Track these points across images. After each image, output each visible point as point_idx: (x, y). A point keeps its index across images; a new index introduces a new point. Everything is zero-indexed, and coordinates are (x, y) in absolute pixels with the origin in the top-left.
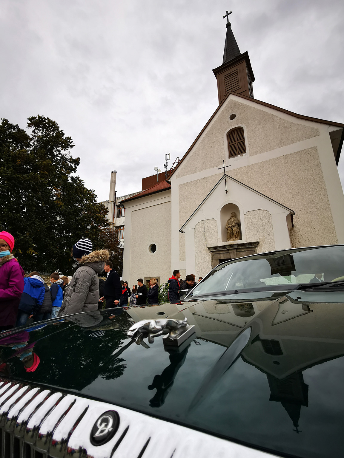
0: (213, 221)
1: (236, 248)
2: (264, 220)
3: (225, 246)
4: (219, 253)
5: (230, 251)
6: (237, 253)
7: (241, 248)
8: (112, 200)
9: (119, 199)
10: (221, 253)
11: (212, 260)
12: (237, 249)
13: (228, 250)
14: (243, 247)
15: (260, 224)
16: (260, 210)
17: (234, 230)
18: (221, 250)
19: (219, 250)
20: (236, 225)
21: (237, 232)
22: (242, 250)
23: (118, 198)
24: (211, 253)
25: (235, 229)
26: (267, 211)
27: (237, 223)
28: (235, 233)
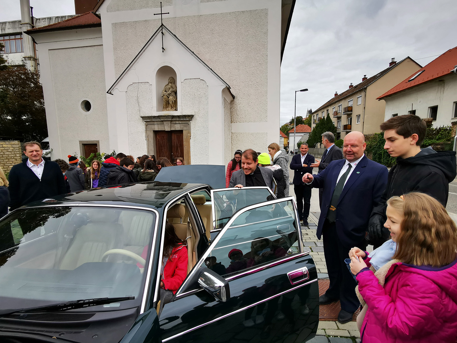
0: (147, 85)
1: (171, 119)
2: (201, 91)
3: (159, 117)
4: (153, 123)
5: (165, 123)
6: (172, 125)
7: (176, 120)
8: (27, 20)
9: (38, 21)
10: (155, 124)
11: (146, 130)
12: (171, 121)
13: (162, 121)
14: (177, 119)
15: (197, 95)
16: (198, 79)
17: (169, 98)
18: (155, 120)
19: (153, 120)
20: (173, 93)
21: (174, 101)
22: (177, 123)
23: (37, 19)
24: (145, 123)
25: (171, 98)
26: (204, 82)
27: (174, 91)
28: (171, 103)
